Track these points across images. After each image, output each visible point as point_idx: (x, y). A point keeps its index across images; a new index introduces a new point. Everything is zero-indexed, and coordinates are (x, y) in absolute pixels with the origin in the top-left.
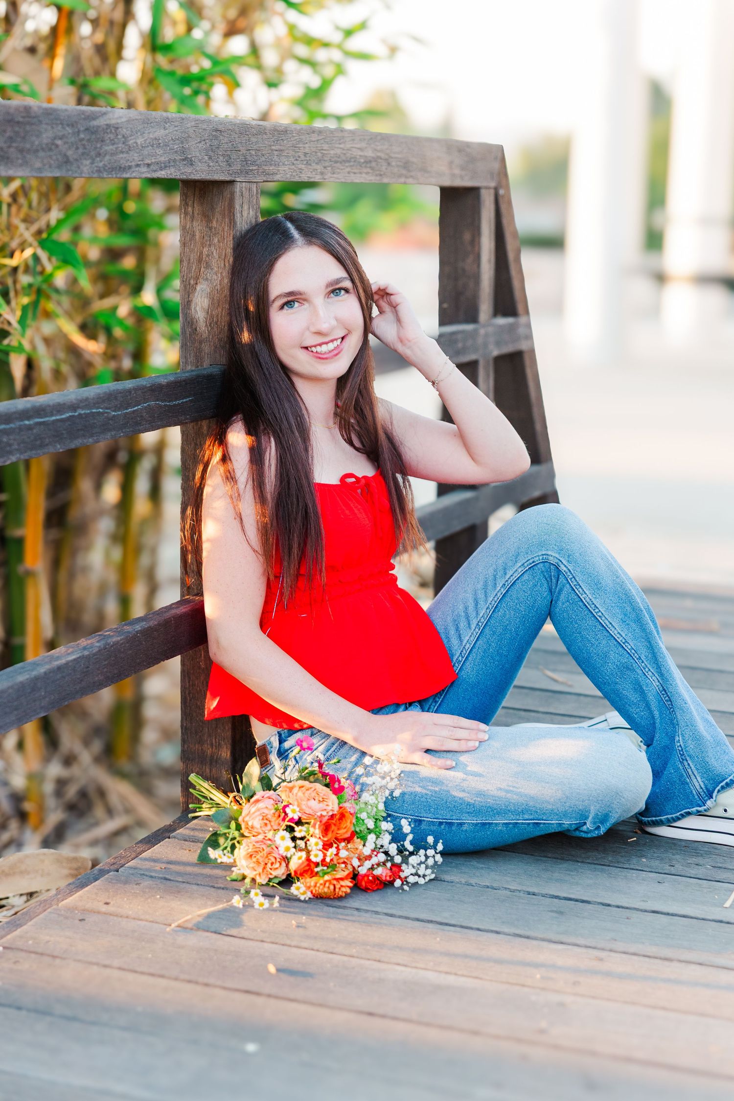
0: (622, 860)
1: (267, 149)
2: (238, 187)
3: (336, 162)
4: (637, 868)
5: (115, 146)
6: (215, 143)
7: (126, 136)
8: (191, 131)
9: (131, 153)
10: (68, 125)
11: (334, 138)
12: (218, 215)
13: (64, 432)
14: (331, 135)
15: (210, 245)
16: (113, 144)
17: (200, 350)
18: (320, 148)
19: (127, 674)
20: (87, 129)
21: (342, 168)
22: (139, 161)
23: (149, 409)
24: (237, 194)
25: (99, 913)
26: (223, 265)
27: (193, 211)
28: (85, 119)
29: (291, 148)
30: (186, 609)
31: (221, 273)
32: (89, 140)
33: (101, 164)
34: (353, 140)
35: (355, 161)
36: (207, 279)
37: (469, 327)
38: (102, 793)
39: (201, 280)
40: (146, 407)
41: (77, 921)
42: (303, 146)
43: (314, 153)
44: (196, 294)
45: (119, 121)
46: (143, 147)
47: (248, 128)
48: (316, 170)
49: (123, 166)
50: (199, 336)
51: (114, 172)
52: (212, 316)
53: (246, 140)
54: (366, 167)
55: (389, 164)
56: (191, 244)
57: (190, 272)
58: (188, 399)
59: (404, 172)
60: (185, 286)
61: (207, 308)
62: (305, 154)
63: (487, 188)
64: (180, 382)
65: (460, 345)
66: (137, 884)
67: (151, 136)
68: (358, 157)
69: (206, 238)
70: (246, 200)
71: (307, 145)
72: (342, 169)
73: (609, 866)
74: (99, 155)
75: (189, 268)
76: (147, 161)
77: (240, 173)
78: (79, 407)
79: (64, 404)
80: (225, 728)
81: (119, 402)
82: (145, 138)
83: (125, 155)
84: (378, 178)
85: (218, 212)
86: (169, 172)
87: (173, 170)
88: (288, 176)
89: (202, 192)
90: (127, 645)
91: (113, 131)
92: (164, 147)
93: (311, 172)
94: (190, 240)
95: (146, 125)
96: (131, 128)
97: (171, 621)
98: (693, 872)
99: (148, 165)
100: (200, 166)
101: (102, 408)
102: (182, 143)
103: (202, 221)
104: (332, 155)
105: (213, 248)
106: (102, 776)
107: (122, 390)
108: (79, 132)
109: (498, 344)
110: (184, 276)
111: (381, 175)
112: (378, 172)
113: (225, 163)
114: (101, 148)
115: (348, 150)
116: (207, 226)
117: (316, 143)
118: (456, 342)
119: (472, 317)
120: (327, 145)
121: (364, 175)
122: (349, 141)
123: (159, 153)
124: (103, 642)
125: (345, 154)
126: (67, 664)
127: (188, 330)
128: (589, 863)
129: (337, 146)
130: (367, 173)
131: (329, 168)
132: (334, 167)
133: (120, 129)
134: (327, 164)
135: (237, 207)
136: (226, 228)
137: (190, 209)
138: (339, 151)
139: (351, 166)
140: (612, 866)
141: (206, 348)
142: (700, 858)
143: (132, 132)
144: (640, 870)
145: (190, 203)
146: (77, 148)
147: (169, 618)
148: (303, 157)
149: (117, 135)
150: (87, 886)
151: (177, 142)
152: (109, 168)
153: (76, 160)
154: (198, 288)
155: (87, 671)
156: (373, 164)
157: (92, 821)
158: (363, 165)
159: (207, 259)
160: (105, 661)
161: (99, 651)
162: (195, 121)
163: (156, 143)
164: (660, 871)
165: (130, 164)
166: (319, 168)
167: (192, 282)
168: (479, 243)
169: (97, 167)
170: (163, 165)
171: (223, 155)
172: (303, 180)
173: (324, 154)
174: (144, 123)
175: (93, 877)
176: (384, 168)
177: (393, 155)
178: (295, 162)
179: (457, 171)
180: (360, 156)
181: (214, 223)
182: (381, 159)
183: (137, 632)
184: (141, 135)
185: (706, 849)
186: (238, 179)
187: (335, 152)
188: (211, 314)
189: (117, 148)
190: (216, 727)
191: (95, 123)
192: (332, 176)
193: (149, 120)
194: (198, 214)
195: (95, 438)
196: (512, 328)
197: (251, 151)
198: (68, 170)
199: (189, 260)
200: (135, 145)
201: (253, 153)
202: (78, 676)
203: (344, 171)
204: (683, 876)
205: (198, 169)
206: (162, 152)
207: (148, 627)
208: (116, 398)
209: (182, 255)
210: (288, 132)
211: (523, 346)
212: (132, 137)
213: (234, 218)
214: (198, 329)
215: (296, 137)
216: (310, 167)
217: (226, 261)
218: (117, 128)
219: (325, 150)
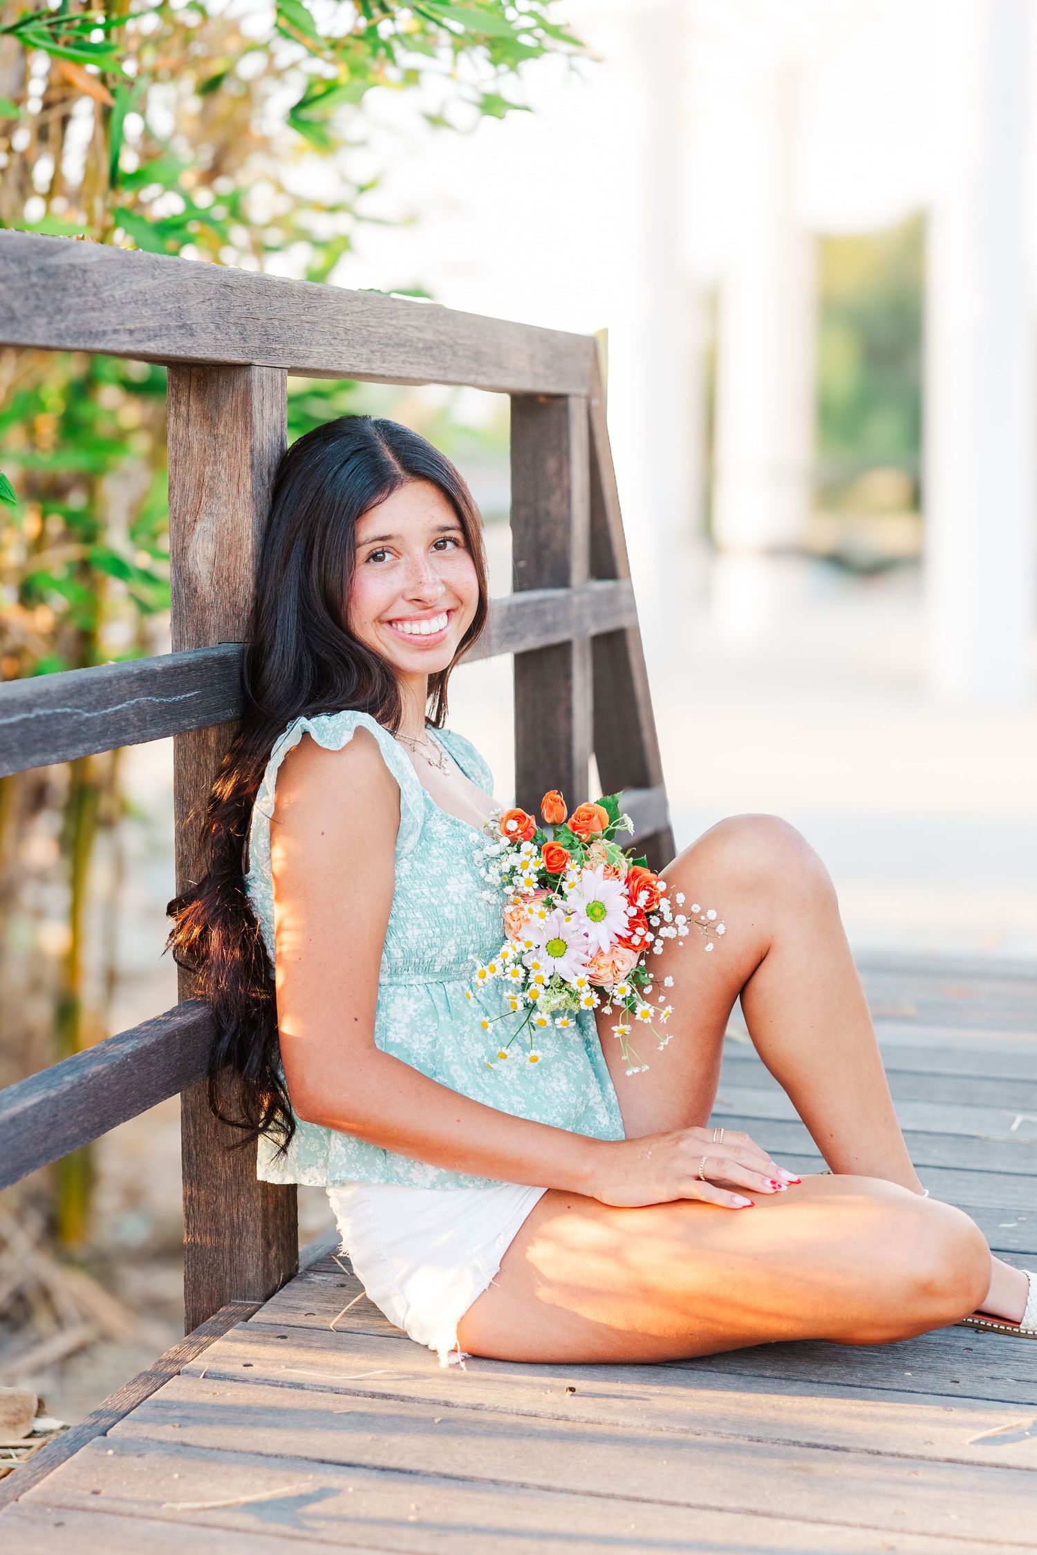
0: (877, 1375)
1: (295, 319)
2: (257, 373)
3: (387, 345)
4: (904, 1388)
5: (84, 298)
6: (225, 304)
7: (98, 284)
8: (191, 283)
9: (106, 311)
10: (13, 261)
11: (385, 310)
12: (226, 417)
13: (14, 744)
14: (380, 305)
15: (215, 463)
16: (80, 296)
17: (202, 622)
18: (364, 324)
19: (112, 1122)
20: (41, 270)
21: (395, 354)
22: (118, 324)
23: (139, 709)
24: (256, 385)
25: (84, 1509)
26: (235, 492)
27: (188, 411)
28: (38, 253)
29: (328, 320)
30: (196, 1017)
31: (234, 504)
32: (44, 287)
33: (62, 326)
34: (409, 315)
35: (411, 346)
36: (211, 514)
37: (559, 593)
38: (46, 1294)
39: (202, 515)
40: (133, 705)
41: (51, 1528)
42: (343, 318)
43: (357, 330)
44: (195, 537)
45: (88, 260)
46: (122, 303)
47: (269, 286)
48: (362, 355)
49: (94, 331)
50: (200, 600)
51: (81, 340)
52: (220, 569)
53: (266, 303)
54: (425, 355)
55: (455, 353)
56: (186, 462)
57: (185, 503)
58: (193, 694)
59: (474, 366)
60: (177, 526)
61: (212, 557)
62: (346, 331)
63: (578, 396)
64: (181, 667)
65: (549, 618)
66: (139, 1456)
67: (134, 287)
68: (415, 340)
69: (209, 452)
70: (267, 394)
71: (347, 318)
72: (395, 357)
73: (860, 1387)
74: (59, 311)
75: (184, 498)
76: (130, 326)
77: (259, 352)
78: (36, 705)
79: (14, 700)
80: (251, 1196)
81: (95, 697)
82: (127, 290)
83: (96, 314)
84: (442, 372)
85: (227, 412)
86: (161, 345)
87: (165, 341)
88: (324, 361)
89: (202, 383)
90: (113, 1077)
91: (80, 275)
92: (153, 306)
93: (354, 358)
94: (185, 455)
95: (126, 270)
96: (106, 273)
97: (175, 1036)
98: (988, 1390)
99: (131, 332)
100: (203, 338)
101: (70, 707)
102: (178, 301)
103: (202, 426)
104: (381, 335)
105: (219, 467)
106: (44, 1267)
107: (98, 678)
108: (29, 272)
109: (596, 617)
110: (175, 510)
111: (445, 368)
112: (441, 364)
113: (238, 336)
114: (62, 300)
115: (401, 328)
116: (210, 434)
117: (359, 314)
118: (544, 613)
119: (561, 579)
120: (375, 320)
121: (423, 367)
122: (404, 316)
123: (146, 314)
124: (77, 1075)
125: (398, 334)
126: (25, 1112)
127: (184, 592)
128: (829, 1383)
129: (387, 321)
130: (427, 364)
131: (379, 354)
132: (384, 352)
133: (89, 274)
134: (375, 348)
135: (256, 404)
136: (240, 436)
137: (183, 409)
138: (390, 330)
139: (406, 353)
140: (864, 1387)
141: (213, 618)
142: (994, 1367)
143: (107, 278)
144: (909, 1391)
145: (184, 399)
146: (27, 298)
147: (173, 1032)
148: (343, 336)
149: (85, 282)
150: (60, 1464)
151: (172, 299)
152: (75, 333)
153: (26, 317)
154: (198, 527)
155: (54, 1122)
156: (435, 352)
157: (32, 1336)
158: (422, 353)
159: (211, 483)
160: (81, 1103)
161: (73, 1088)
162: (196, 269)
163: (141, 299)
164: (940, 1392)
165: (105, 328)
166: (365, 352)
167: (188, 519)
168: (569, 474)
169: (56, 329)
170: (151, 333)
171: (235, 324)
172: (344, 369)
173: (371, 332)
174: (123, 266)
175: (67, 1447)
176: (448, 358)
177: (461, 341)
178: (333, 342)
179: (540, 370)
180: (418, 339)
181: (221, 428)
182: (444, 344)
183: (127, 1056)
184: (120, 284)
185: (999, 1353)
186: (256, 362)
187: (385, 331)
188: (219, 567)
189: (86, 302)
190: (238, 1195)
191: (53, 261)
192: (383, 365)
193: (131, 262)
194: (196, 416)
195: (61, 753)
196: (612, 596)
197: (273, 321)
198: (14, 332)
199: (184, 485)
200: (111, 299)
201: (277, 323)
202: (42, 1131)
203: (396, 358)
204: (975, 1398)
205: (201, 342)
206: (150, 313)
207: (142, 1048)
208: (89, 691)
209: (172, 478)
210: (323, 296)
211: (625, 622)
212: (107, 287)
213: (251, 421)
214: (199, 589)
215: (334, 305)
216: (352, 350)
217: (241, 485)
218: (85, 271)
219: (372, 327)
